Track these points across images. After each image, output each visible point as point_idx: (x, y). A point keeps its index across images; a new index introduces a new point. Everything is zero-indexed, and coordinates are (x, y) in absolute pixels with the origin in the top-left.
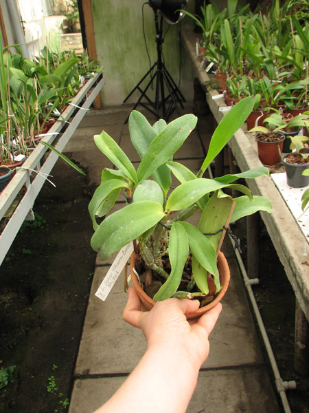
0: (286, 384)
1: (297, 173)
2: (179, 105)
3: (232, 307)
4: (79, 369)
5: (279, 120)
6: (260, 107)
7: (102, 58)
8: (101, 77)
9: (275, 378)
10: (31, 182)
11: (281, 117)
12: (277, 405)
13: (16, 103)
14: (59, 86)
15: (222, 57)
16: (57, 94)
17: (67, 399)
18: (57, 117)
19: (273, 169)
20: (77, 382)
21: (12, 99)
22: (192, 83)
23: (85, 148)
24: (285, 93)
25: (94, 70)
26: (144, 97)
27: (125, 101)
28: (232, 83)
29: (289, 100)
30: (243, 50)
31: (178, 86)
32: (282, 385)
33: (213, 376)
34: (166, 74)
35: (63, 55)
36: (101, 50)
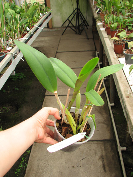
0: (122, 148)
1: (129, 58)
2: (85, 27)
3: (102, 115)
5: (124, 34)
6: (117, 29)
7: (53, 6)
8: (50, 14)
9: (117, 146)
10: (14, 59)
11: (126, 33)
12: (117, 157)
14: (30, 18)
15: (104, 6)
16: (29, 21)
17: (30, 150)
18: (28, 31)
19: (120, 56)
20: (34, 144)
22: (92, 18)
23: (44, 45)
24: (128, 23)
25: (47, 11)
26: (70, 24)
27: (62, 25)
28: (106, 18)
29: (130, 26)
30: (112, 3)
31: (86, 19)
32: (120, 149)
33: (91, 143)
34: (80, 13)
35: (34, 4)
36: (52, 2)
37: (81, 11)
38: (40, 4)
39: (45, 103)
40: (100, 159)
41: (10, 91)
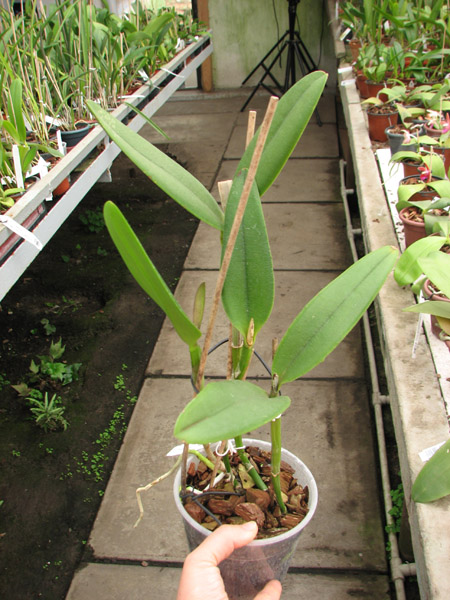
0: (383, 398)
4: (151, 369)
5: (401, 93)
6: (385, 80)
7: (216, 22)
8: (207, 43)
9: (372, 392)
10: (110, 141)
11: (406, 90)
13: (99, 59)
15: (360, 20)
16: (147, 55)
17: (135, 396)
20: (147, 380)
21: (94, 54)
23: (185, 139)
25: (199, 33)
26: (268, 77)
27: (244, 83)
28: (362, 53)
29: (419, 71)
30: (381, 12)
32: (378, 399)
34: (300, 45)
35: (160, 11)
36: (215, 10)
37: (303, 39)
38: (179, 13)
39: (183, 286)
40: (321, 419)
41: (82, 258)
